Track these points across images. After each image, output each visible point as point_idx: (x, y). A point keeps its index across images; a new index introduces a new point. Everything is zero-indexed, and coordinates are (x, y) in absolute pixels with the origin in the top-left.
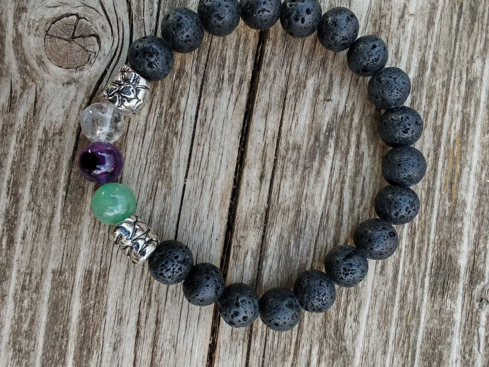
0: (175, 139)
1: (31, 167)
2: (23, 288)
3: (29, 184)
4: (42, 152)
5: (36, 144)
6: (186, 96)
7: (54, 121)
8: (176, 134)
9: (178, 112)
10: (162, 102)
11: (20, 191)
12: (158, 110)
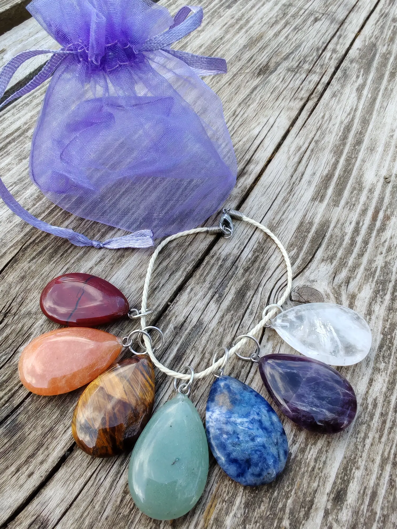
0: (260, 241)
1: (342, 250)
2: (354, 205)
3: (345, 243)
4: (335, 255)
5: (338, 259)
6: (248, 258)
7: (325, 267)
8: (259, 243)
9: (254, 252)
10: (262, 259)
11: (350, 241)
12: (266, 256)
